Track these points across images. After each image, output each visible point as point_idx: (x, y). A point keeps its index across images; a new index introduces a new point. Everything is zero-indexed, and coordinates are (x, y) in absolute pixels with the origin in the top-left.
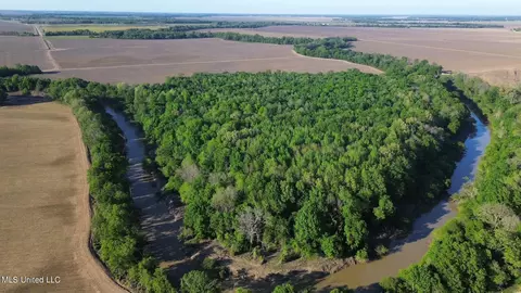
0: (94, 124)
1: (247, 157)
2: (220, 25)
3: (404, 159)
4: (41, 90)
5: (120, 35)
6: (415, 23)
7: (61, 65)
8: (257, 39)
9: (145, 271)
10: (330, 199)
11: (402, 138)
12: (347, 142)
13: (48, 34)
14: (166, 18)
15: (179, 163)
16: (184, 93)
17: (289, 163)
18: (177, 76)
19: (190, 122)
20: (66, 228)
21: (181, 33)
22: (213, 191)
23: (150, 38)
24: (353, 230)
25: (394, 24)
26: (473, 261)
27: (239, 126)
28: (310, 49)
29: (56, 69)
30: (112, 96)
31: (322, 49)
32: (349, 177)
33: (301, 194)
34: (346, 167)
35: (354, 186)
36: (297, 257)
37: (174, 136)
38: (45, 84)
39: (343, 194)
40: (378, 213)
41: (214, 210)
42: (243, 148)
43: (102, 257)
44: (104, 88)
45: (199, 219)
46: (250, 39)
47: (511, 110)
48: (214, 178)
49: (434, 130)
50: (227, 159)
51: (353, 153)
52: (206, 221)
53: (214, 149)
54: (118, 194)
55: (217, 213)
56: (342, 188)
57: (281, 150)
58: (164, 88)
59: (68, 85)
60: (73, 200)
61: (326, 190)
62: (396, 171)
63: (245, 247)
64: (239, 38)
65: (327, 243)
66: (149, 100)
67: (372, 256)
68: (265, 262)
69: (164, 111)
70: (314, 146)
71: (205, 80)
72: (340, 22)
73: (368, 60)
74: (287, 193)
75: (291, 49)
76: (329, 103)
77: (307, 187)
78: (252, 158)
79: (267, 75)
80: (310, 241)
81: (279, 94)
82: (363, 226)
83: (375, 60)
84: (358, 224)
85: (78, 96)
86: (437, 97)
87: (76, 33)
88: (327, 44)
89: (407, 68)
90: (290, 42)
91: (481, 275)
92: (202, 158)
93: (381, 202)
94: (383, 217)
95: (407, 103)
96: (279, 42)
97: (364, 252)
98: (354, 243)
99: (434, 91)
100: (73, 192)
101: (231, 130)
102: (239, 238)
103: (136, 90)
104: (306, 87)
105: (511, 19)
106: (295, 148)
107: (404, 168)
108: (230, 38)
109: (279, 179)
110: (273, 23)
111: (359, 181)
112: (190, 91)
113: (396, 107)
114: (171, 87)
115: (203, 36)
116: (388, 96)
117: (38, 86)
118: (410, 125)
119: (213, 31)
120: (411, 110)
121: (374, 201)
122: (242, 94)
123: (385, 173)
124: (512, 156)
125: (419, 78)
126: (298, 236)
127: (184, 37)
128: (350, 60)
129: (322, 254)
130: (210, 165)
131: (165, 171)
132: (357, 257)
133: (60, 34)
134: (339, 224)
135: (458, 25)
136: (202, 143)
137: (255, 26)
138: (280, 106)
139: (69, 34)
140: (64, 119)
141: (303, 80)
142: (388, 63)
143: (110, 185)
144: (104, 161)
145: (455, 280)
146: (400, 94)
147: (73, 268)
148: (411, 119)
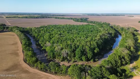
0: (22, 35)
1: (63, 41)
2: (53, 15)
3: (101, 40)
5: (27, 17)
8: (63, 18)
9: (39, 64)
10: (84, 48)
11: (101, 36)
12: (87, 37)
13: (7, 17)
14: (39, 14)
15: (45, 43)
16: (45, 29)
17: (73, 41)
18: (43, 26)
19: (48, 34)
20: (17, 57)
21: (43, 17)
22: (55, 48)
23: (35, 18)
24: (90, 55)
25: (98, 15)
27: (60, 35)
28: (77, 20)
29: (10, 25)
30: (26, 30)
32: (88, 44)
33: (77, 48)
34: (87, 42)
35: (89, 46)
36: (76, 61)
37: (43, 38)
38: (8, 28)
40: (95, 51)
41: (56, 51)
42: (62, 39)
43: (27, 63)
44: (24, 28)
45: (52, 53)
46: (61, 18)
48: (55, 45)
49: (108, 35)
50: (58, 41)
51: (89, 39)
52: (54, 54)
53: (54, 39)
54: (31, 49)
55: (56, 52)
56: (86, 46)
57: (71, 39)
58: (40, 28)
59: (14, 27)
60: (18, 52)
61: (83, 46)
62: (99, 43)
63: (63, 60)
64: (58, 18)
65: (83, 58)
66: (36, 31)
67: (94, 61)
68: (68, 63)
69: (40, 33)
70: (79, 38)
71: (50, 26)
72: (84, 15)
73: (92, 22)
74: (73, 47)
75: (72, 20)
76: (82, 31)
77: (78, 46)
78: (64, 41)
79: (66, 25)
80: (79, 57)
81: (70, 29)
82: (92, 53)
83: (93, 22)
85: (17, 29)
86: (109, 29)
87: (14, 17)
88: (81, 19)
89: (101, 23)
90: (72, 19)
92: (51, 42)
93: (96, 49)
94: (97, 52)
96: (69, 19)
97: (92, 60)
98: (90, 58)
99: (108, 28)
100: (18, 50)
101: (58, 35)
102: (62, 57)
103: (33, 28)
104: (77, 28)
106: (75, 39)
107: (101, 42)
108: (56, 18)
109: (71, 45)
110: (67, 15)
111: (91, 44)
112: (47, 29)
113: (99, 31)
114: (41, 28)
115: (49, 18)
116: (97, 29)
117: (5, 29)
118: (102, 34)
119: (51, 17)
120: (102, 31)
121: (94, 49)
122: (60, 29)
123: (97, 43)
125: (104, 25)
126: (77, 56)
127: (44, 18)
128: (87, 23)
129: (82, 60)
130: (53, 43)
131: (42, 45)
132: (91, 61)
133: (10, 17)
134: (86, 53)
136: (51, 38)
137: (62, 16)
138: (70, 31)
139: (12, 17)
140: (13, 35)
141: (76, 26)
142: (97, 23)
143: (28, 47)
144: (26, 43)
145: (114, 62)
146: (100, 29)
147: (20, 65)
148: (103, 33)
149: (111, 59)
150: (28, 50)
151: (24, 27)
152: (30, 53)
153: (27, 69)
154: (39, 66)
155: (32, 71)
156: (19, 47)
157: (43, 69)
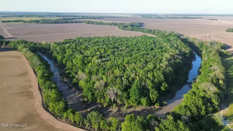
0: (36, 59)
1: (106, 69)
2: (83, 17)
3: (170, 68)
4: (6, 45)
5: (38, 21)
6: (167, 17)
7: (12, 35)
8: (101, 23)
9: (71, 113)
10: (143, 83)
11: (169, 60)
12: (146, 62)
13: (3, 22)
14: (58, 15)
15: (76, 73)
16: (73, 45)
17: (124, 71)
18: (68, 38)
19: (79, 56)
20: (31, 100)
21: (66, 21)
22: (94, 83)
23: (52, 23)
24: (153, 95)
25: (158, 17)
26: (200, 102)
27: (101, 57)
28: (125, 27)
29: (11, 36)
30: (40, 46)
31: (130, 27)
32: (150, 75)
33: (131, 82)
34: (148, 71)
35: (152, 78)
36: (132, 107)
37: (72, 63)
38: (7, 43)
39: (148, 82)
40: (162, 88)
41: (96, 90)
42: (104, 66)
44: (36, 44)
45: (90, 93)
46: (97, 23)
47: (209, 50)
48: (94, 77)
49: (180, 57)
50: (98, 70)
51: (150, 66)
52: (93, 94)
53: (92, 67)
54: (53, 85)
55: (98, 91)
56: (147, 79)
57: (120, 66)
58: (63, 44)
59: (18, 43)
60: (32, 90)
61: (141, 80)
62: (167, 72)
63: (110, 104)
64: (93, 23)
65: (144, 100)
66: (58, 48)
68: (119, 109)
69: (66, 52)
70: (134, 64)
71: (81, 39)
72: (135, 16)
73: (150, 31)
74: (125, 82)
75: (116, 27)
76: (136, 49)
77: (133, 79)
78: (108, 70)
79: (108, 38)
80: (136, 100)
81: (115, 45)
82: (157, 93)
83: (153, 31)
84: (155, 93)
85: (26, 47)
86: (180, 45)
87: (16, 21)
88: (132, 25)
89: (166, 34)
90: (115, 24)
91: (203, 108)
92: (87, 71)
93: (163, 84)
94: (164, 90)
95: (168, 47)
96: (111, 24)
97: (158, 104)
98: (154, 100)
99: (178, 43)
100: (31, 86)
101: (97, 59)
102: (107, 100)
103: (51, 44)
104: (126, 43)
105: (206, 15)
106: (126, 65)
107: (171, 71)
108: (89, 23)
109: (121, 77)
110: (107, 17)
111: (153, 76)
113: (164, 49)
114: (66, 43)
115: (76, 22)
116: (160, 45)
117: (4, 44)
118: (171, 55)
119: (81, 20)
120: (170, 50)
121: (160, 84)
122: (99, 45)
123: (164, 73)
124: (211, 66)
125: (172, 38)
126: (132, 98)
128: (142, 32)
129: (142, 105)
130: (90, 73)
132: (155, 106)
133: (9, 21)
134: (147, 93)
135: (184, 18)
136: (86, 64)
137: (99, 18)
138: (116, 50)
139: (13, 21)
140: (19, 57)
141: (124, 40)
142: (158, 33)
143: (48, 82)
144: (43, 73)
145: (194, 110)
146: (165, 44)
147: (38, 115)
148: (171, 53)
149: (191, 105)
150: (48, 88)
151: (36, 42)
152: (52, 94)
153: (51, 124)
154: (71, 117)
155: (59, 127)
156: (32, 81)
157: (78, 123)
